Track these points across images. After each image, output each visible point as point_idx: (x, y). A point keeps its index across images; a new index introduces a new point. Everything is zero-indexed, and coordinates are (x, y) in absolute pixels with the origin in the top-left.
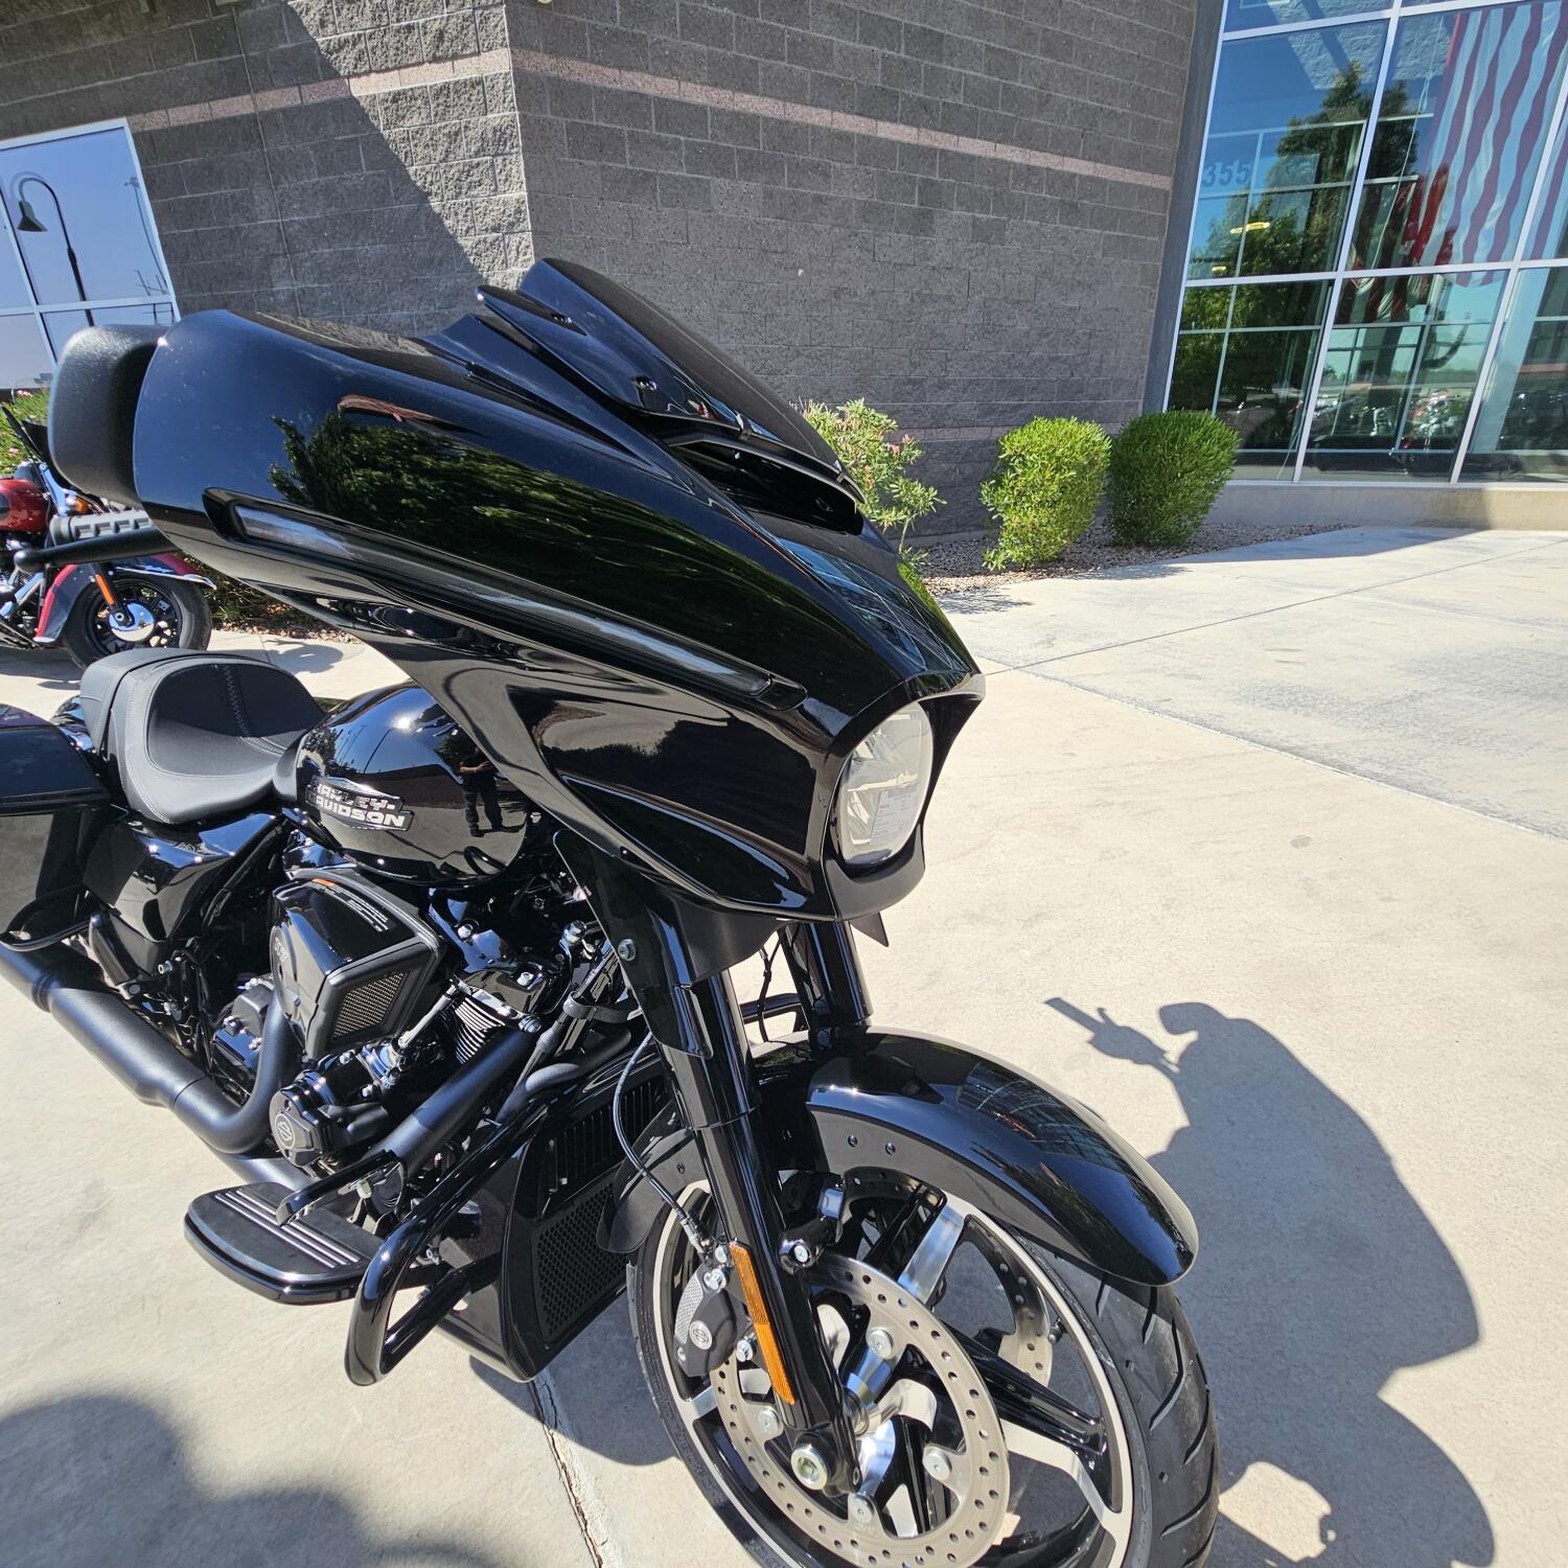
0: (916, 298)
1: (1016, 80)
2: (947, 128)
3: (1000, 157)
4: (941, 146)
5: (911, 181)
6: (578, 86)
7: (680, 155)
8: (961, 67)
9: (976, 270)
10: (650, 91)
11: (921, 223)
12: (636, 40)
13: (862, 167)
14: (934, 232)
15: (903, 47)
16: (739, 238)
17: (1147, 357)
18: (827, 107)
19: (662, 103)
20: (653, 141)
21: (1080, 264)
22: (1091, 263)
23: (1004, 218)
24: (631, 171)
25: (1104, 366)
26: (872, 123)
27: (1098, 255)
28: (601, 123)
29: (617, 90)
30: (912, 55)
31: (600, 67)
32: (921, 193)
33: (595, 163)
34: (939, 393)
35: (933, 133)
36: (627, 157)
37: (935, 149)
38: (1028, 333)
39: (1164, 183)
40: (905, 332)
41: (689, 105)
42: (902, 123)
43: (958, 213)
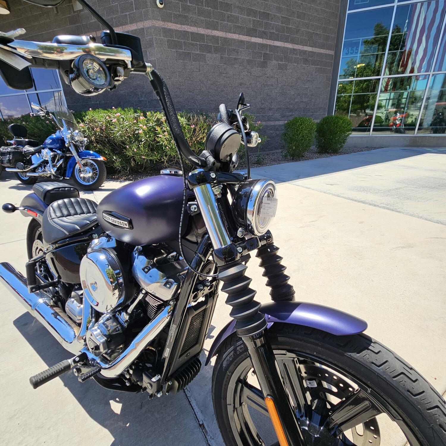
0: (263, 85)
1: (290, 25)
2: (270, 39)
3: (285, 46)
4: (269, 44)
5: (261, 53)
6: (170, 30)
7: (198, 48)
8: (274, 22)
9: (279, 78)
10: (189, 30)
11: (264, 65)
12: (185, 17)
13: (247, 50)
14: (267, 67)
15: (258, 17)
16: (214, 70)
17: (328, 101)
18: (237, 34)
19: (192, 33)
20: (190, 44)
21: (309, 75)
22: (312, 75)
23: (287, 63)
24: (184, 52)
25: (316, 104)
26: (250, 38)
27: (314, 72)
28: (176, 39)
29: (180, 30)
30: (261, 19)
31: (176, 24)
32: (264, 57)
33: (174, 50)
34: (270, 111)
35: (267, 40)
36: (183, 48)
37: (267, 45)
38: (294, 95)
39: (332, 53)
40: (259, 95)
41: (200, 34)
42: (258, 37)
43: (274, 62)
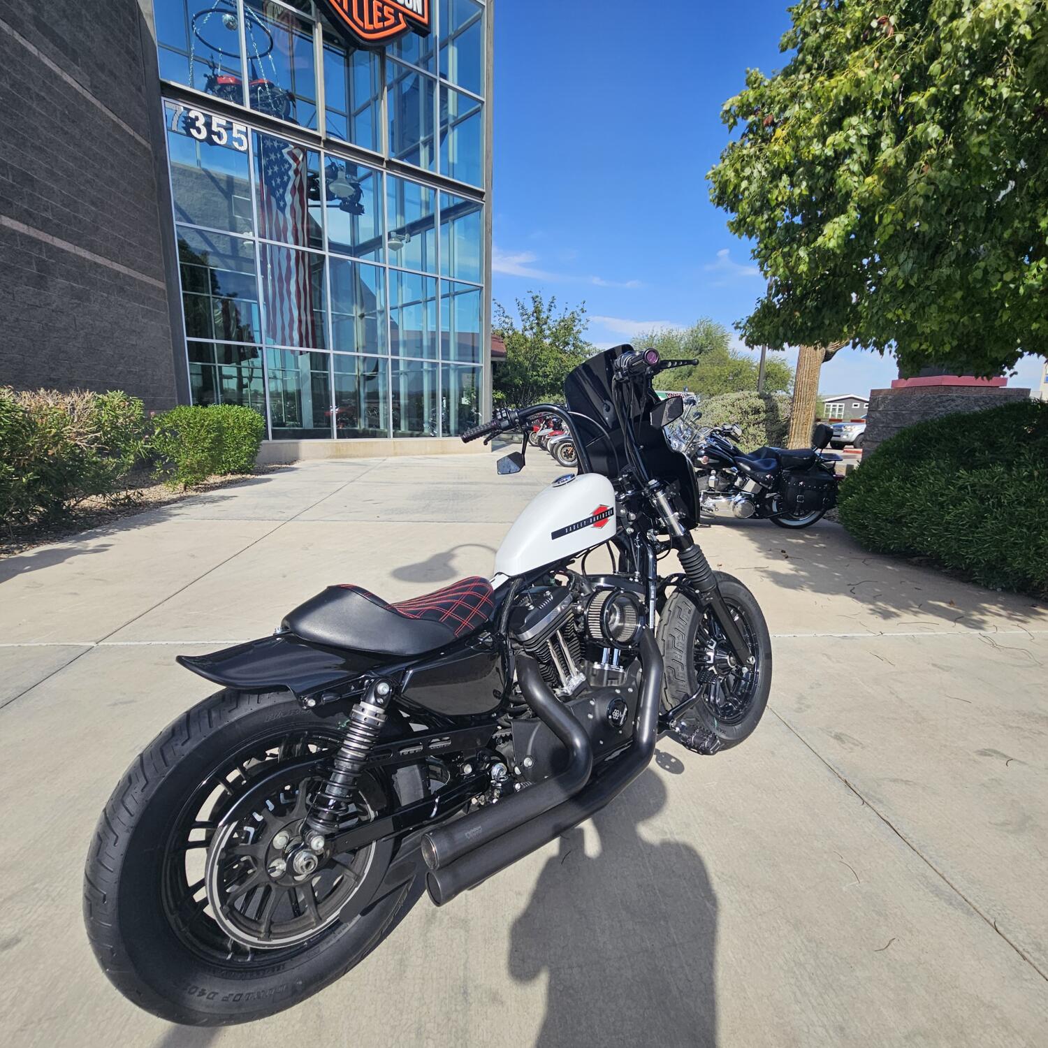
0: (46, 327)
2: (46, 230)
3: (78, 253)
4: (44, 240)
5: (31, 257)
8: (47, 198)
9: (77, 316)
11: (40, 282)
14: (49, 289)
15: (11, 177)
17: (174, 375)
21: (132, 321)
22: (137, 320)
23: (88, 288)
25: (155, 378)
27: (140, 317)
30: (17, 183)
32: (37, 265)
35: (38, 231)
37: (41, 241)
38: (113, 356)
39: (162, 285)
40: (42, 347)
42: (17, 219)
43: (62, 281)
